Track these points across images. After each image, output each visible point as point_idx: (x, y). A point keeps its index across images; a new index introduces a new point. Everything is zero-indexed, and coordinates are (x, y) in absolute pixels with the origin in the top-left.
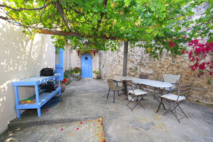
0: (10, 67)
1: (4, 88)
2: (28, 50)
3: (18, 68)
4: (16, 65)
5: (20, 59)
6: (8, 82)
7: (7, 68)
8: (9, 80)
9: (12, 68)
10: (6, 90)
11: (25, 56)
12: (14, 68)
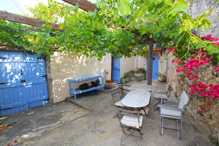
0: (68, 71)
1: (64, 82)
2: (81, 61)
3: (73, 72)
4: (71, 70)
5: (74, 67)
6: (66, 79)
7: (66, 72)
8: (67, 78)
9: (69, 72)
10: (65, 82)
11: (78, 65)
12: (70, 72)
